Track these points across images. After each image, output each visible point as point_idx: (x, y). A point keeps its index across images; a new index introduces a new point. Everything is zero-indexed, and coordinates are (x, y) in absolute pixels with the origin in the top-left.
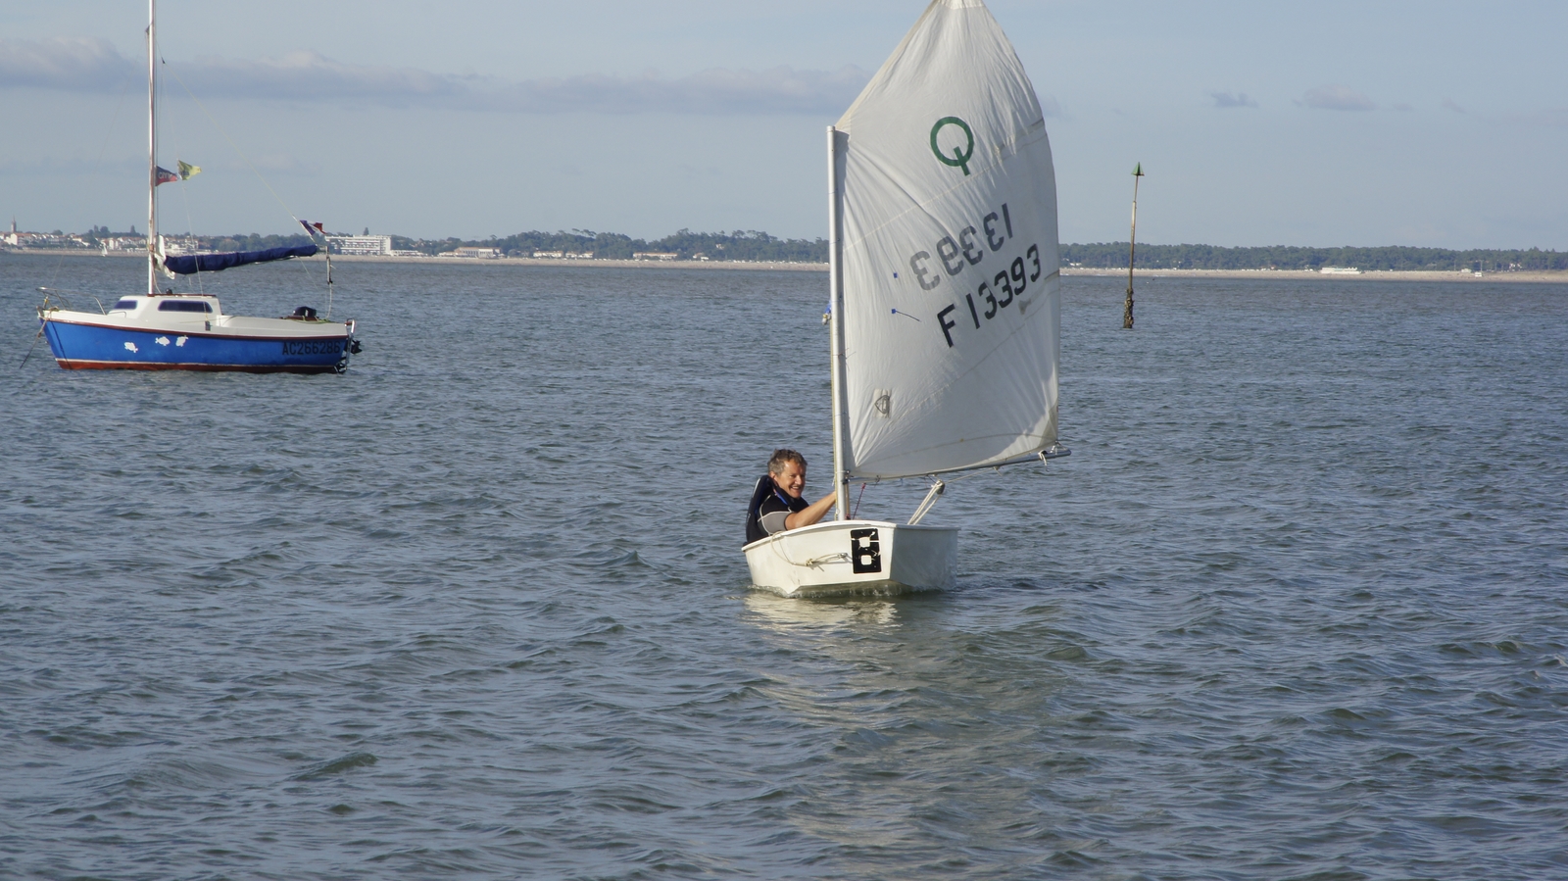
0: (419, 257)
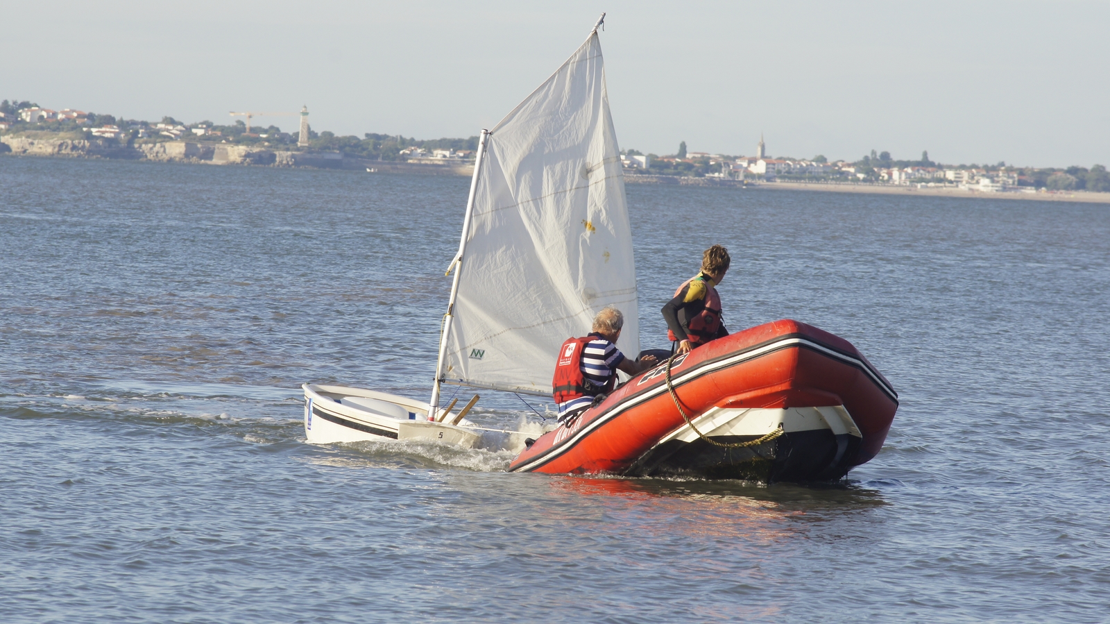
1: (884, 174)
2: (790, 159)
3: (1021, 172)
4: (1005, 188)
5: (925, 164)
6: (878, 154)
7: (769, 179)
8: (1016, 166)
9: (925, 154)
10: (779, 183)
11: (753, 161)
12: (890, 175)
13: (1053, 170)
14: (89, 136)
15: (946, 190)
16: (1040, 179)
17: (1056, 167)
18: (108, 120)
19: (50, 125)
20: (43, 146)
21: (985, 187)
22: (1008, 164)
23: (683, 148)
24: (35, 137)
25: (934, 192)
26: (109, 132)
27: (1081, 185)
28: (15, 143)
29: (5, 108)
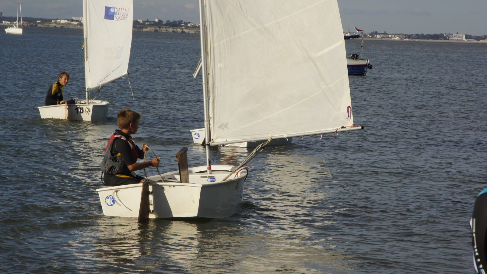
0: (474, 41)
1: (375, 36)
2: (355, 33)
3: (405, 35)
4: (402, 39)
5: (385, 34)
6: (375, 31)
8: (405, 34)
9: (385, 32)
11: (347, 33)
12: (377, 36)
13: (413, 35)
15: (389, 39)
16: (409, 37)
17: (413, 34)
19: (194, 27)
21: (397, 38)
22: (403, 34)
24: (191, 29)
25: (386, 40)
27: (418, 38)
28: (186, 31)
29: (185, 23)
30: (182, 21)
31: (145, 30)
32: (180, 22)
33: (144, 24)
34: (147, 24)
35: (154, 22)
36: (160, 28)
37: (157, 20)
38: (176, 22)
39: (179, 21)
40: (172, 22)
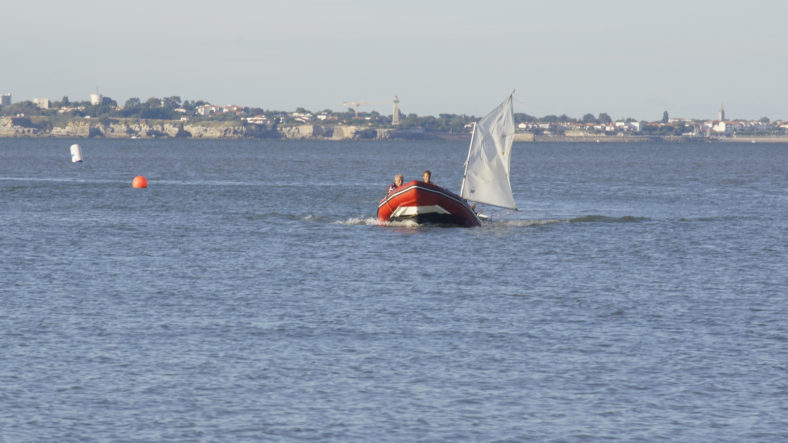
2: (742, 121)
7: (728, 135)
10: (735, 138)
11: (716, 123)
14: (245, 123)
18: (259, 112)
19: (218, 117)
20: (214, 132)
23: (666, 115)
24: (208, 125)
26: (259, 120)
28: (194, 130)
29: (186, 106)
30: (178, 99)
31: (57, 131)
32: (173, 102)
33: (55, 112)
34: (65, 113)
35: (88, 104)
36: (106, 123)
37: (95, 100)
38: (158, 101)
39: (167, 100)
40: (147, 104)
